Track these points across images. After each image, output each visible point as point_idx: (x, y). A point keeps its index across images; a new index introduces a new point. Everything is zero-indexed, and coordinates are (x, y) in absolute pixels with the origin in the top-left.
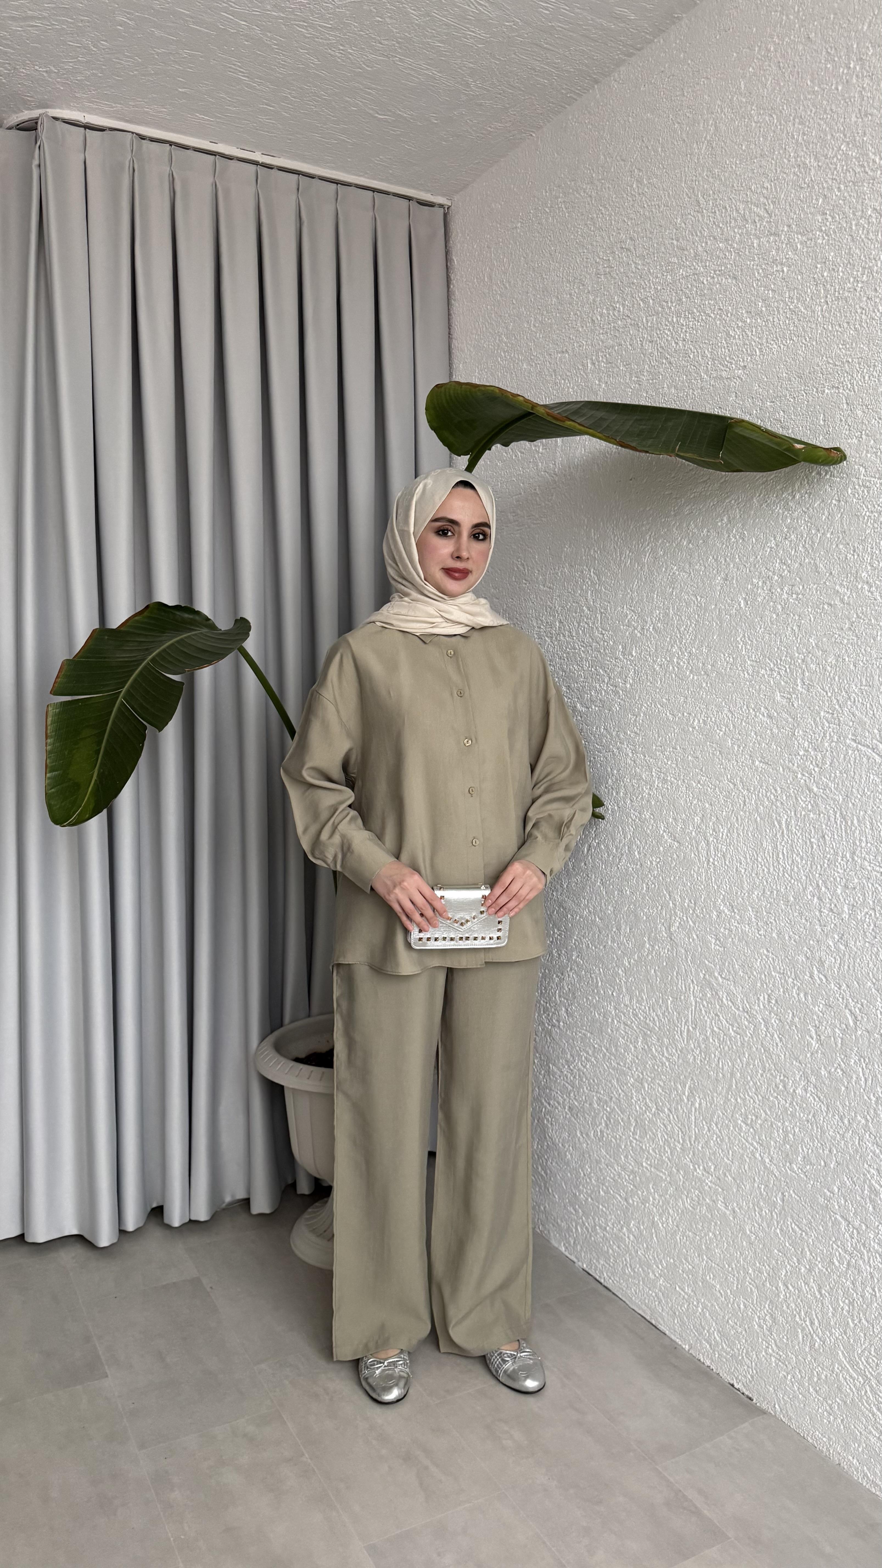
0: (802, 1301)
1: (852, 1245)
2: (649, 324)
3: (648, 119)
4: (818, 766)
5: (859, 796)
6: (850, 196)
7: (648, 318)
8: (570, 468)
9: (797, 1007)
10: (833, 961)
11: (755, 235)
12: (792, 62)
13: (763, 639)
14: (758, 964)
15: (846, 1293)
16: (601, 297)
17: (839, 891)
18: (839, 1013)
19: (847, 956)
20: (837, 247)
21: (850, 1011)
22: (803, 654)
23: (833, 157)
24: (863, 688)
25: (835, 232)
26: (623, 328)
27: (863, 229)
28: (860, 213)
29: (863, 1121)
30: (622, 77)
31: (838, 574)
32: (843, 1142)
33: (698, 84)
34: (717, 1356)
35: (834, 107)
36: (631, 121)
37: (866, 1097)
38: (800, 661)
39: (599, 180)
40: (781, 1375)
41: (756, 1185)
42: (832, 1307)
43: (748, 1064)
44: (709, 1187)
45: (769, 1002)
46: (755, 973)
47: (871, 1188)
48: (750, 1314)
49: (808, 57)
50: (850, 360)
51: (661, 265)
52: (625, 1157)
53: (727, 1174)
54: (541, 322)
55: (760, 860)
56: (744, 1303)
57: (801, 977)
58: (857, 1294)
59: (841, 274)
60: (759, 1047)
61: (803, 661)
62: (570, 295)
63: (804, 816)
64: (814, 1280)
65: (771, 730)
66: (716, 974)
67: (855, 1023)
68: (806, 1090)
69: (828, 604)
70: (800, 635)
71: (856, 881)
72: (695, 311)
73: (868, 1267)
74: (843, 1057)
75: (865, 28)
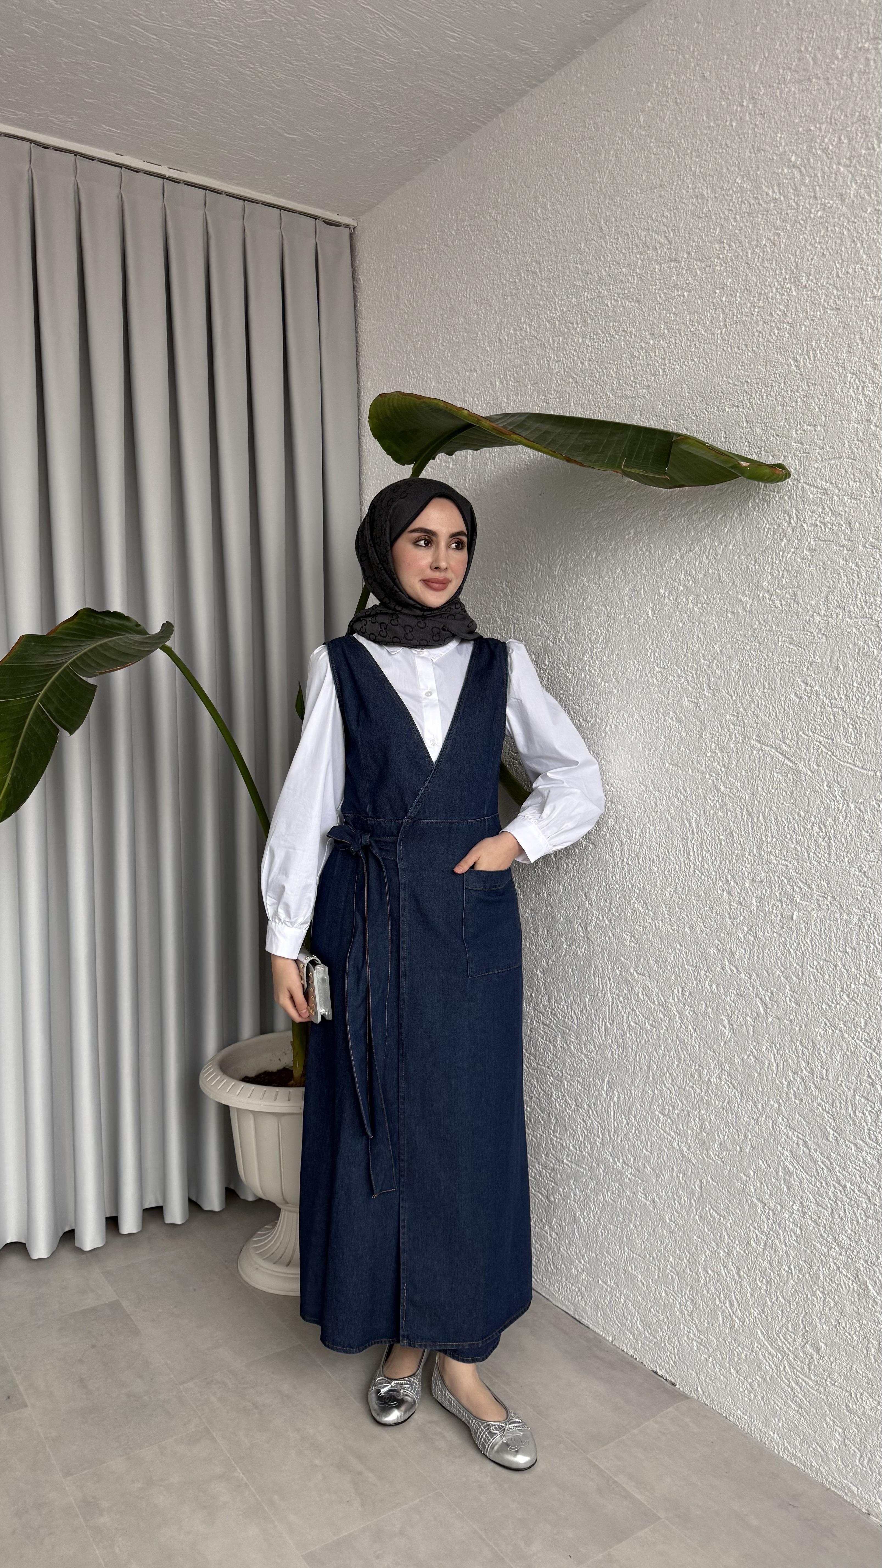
0: (721, 1284)
1: (768, 1226)
2: (556, 345)
3: (550, 147)
4: (724, 766)
5: (764, 794)
6: (746, 226)
7: (555, 338)
8: (480, 483)
9: (709, 998)
10: (743, 952)
11: (656, 260)
12: (688, 99)
13: (670, 647)
14: (672, 958)
15: (763, 1273)
16: (508, 317)
17: (747, 885)
18: (750, 1002)
19: (756, 947)
20: (734, 274)
21: (761, 999)
22: (709, 660)
23: (729, 189)
24: (765, 691)
25: (731, 260)
26: (530, 347)
27: (759, 258)
28: (755, 242)
29: (776, 1105)
30: (525, 106)
31: (740, 584)
32: (757, 1127)
33: (599, 116)
34: (640, 1345)
35: (729, 143)
36: (534, 148)
37: (778, 1082)
38: (705, 667)
39: (504, 205)
40: (703, 1358)
41: (675, 1174)
42: (750, 1288)
43: (664, 1056)
44: (629, 1179)
45: (683, 994)
46: (669, 967)
47: (785, 1169)
48: (671, 1300)
49: (704, 94)
50: (749, 381)
51: (566, 288)
52: (546, 1155)
53: (647, 1165)
54: (449, 341)
55: (671, 858)
56: (666, 1291)
57: (713, 969)
58: (774, 1273)
59: (739, 299)
60: (675, 1038)
61: (709, 667)
62: (478, 315)
63: (713, 814)
64: (733, 1263)
65: (680, 733)
66: (632, 970)
67: (766, 1011)
68: (720, 1078)
69: (731, 612)
70: (705, 642)
71: (763, 874)
72: (600, 332)
73: (784, 1246)
74: (755, 1044)
75: (757, 69)
